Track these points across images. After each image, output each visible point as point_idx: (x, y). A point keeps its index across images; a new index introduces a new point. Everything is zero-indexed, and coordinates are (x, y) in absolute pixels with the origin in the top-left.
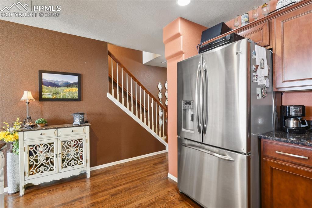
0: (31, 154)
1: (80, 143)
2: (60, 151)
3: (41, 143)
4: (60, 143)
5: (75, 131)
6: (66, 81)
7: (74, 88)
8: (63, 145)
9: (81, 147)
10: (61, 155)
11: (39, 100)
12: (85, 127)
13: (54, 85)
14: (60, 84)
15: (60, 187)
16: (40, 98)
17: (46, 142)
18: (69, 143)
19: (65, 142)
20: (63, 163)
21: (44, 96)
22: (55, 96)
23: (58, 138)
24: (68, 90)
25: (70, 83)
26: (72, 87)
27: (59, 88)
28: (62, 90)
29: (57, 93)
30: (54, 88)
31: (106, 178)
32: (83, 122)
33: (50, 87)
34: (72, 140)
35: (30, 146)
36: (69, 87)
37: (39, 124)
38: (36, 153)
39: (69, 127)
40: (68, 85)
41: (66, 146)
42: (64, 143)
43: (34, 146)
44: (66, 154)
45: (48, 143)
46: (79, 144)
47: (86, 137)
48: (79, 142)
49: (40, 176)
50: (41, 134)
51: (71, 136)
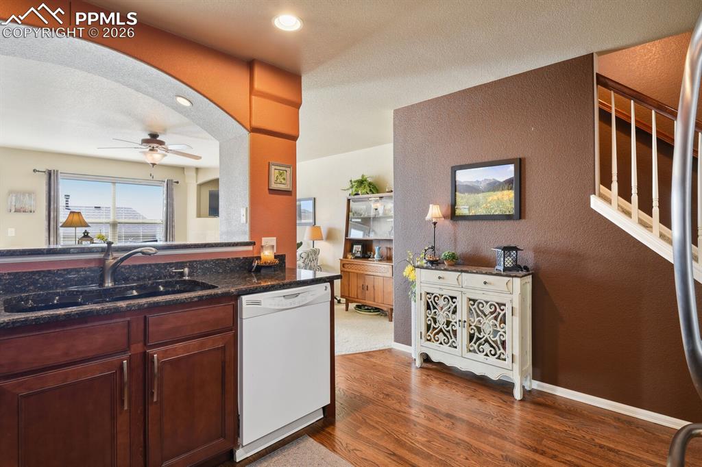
0: (428, 308)
1: (502, 313)
2: (465, 318)
3: (441, 293)
4: (465, 300)
5: (490, 284)
6: (491, 178)
7: (506, 192)
8: (471, 307)
9: (503, 321)
10: (466, 324)
11: (451, 219)
12: (511, 279)
13: (472, 189)
14: (482, 186)
15: (462, 385)
16: (453, 216)
17: (447, 293)
18: (481, 305)
19: (474, 301)
20: (471, 341)
21: (458, 212)
22: (473, 211)
23: (462, 290)
24: (495, 198)
25: (498, 181)
26: (503, 190)
27: (481, 196)
28: (485, 197)
29: (477, 204)
30: (472, 195)
31: (547, 423)
32: (515, 269)
33: (466, 194)
34: (487, 302)
35: (428, 293)
36: (498, 190)
37: (446, 259)
38: (435, 308)
39: (479, 274)
40: (495, 186)
41: (475, 309)
42: (472, 303)
43: (433, 294)
44: (475, 326)
45: (451, 297)
46: (499, 313)
47: (511, 301)
48: (498, 310)
49: (437, 348)
50: (440, 278)
51: (484, 292)
